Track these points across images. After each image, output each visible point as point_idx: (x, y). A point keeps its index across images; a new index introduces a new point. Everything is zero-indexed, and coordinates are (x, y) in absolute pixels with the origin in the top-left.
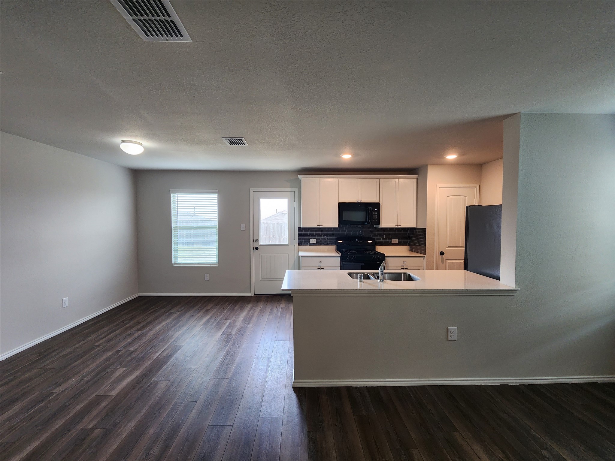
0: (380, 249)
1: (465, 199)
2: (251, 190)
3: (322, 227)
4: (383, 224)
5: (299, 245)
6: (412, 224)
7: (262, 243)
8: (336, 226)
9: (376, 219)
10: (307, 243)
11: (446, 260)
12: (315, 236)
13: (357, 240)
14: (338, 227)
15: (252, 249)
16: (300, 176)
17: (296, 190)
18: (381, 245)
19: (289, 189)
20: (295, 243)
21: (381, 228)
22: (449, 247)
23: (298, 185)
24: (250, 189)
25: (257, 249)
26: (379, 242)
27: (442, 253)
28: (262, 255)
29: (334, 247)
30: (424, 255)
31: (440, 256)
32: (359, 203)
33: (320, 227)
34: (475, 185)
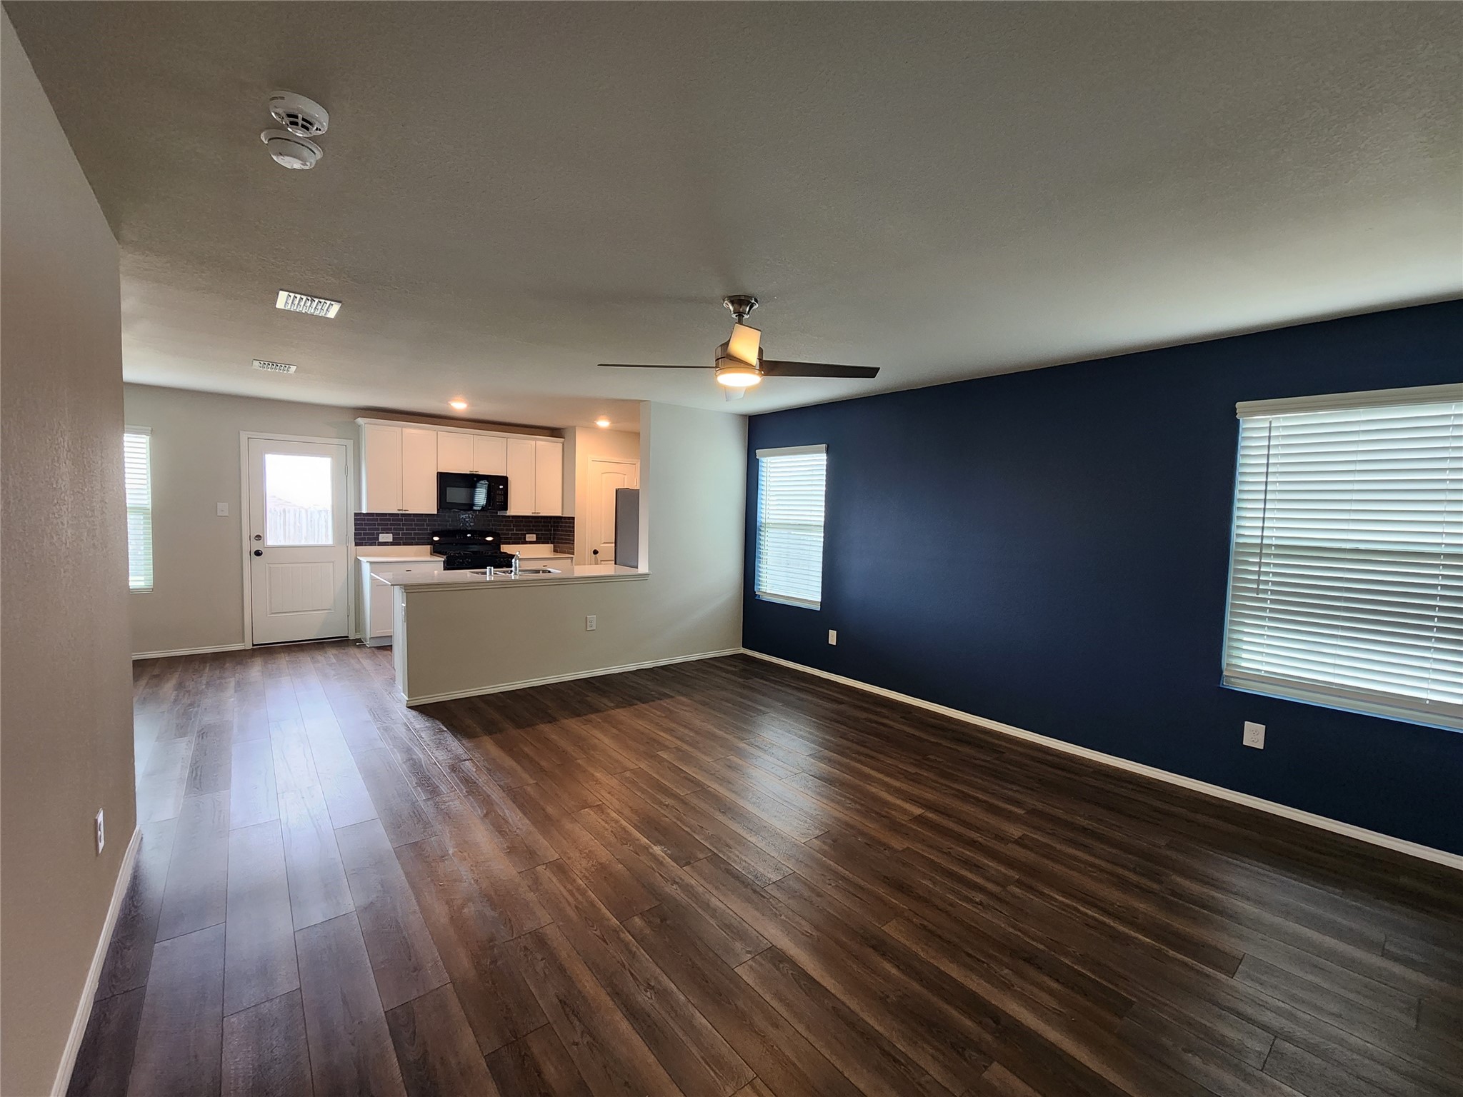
0: (506, 549)
1: (624, 478)
2: (244, 436)
3: (407, 512)
4: (512, 510)
5: (357, 544)
6: (556, 512)
7: (272, 539)
8: (433, 510)
9: (501, 502)
10: (374, 541)
11: (601, 561)
12: (390, 529)
13: (468, 535)
14: (436, 513)
15: (246, 556)
16: (360, 421)
17: (350, 443)
18: (509, 543)
19: (336, 441)
20: (347, 542)
21: (509, 516)
22: (605, 543)
23: (356, 436)
24: (241, 432)
25: (258, 553)
26: (505, 538)
27: (595, 552)
28: (271, 565)
29: (428, 547)
30: (572, 556)
31: (594, 556)
32: (473, 474)
33: (404, 512)
34: (636, 460)
